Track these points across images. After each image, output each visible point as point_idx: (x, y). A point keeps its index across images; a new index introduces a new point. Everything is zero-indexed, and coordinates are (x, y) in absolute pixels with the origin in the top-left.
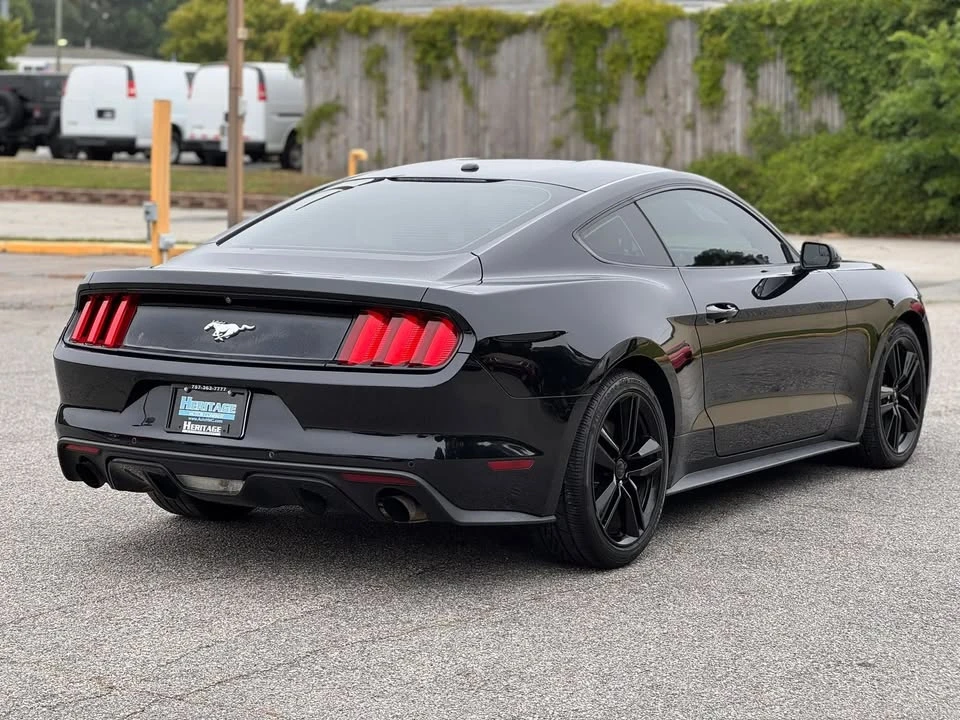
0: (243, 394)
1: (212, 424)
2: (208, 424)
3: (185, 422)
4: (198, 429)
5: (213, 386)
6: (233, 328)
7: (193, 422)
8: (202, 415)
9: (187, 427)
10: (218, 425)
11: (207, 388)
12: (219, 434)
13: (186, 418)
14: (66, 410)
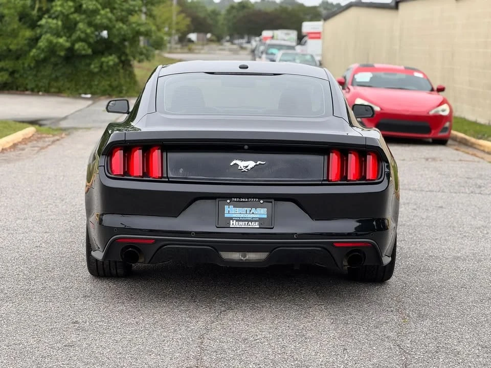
0: (271, 202)
1: (251, 221)
2: (248, 221)
3: (231, 221)
4: (242, 224)
5: (248, 199)
6: (251, 164)
7: (237, 221)
8: (242, 216)
9: (233, 224)
10: (256, 221)
11: (244, 200)
12: (258, 227)
13: (231, 219)
14: (104, 217)
